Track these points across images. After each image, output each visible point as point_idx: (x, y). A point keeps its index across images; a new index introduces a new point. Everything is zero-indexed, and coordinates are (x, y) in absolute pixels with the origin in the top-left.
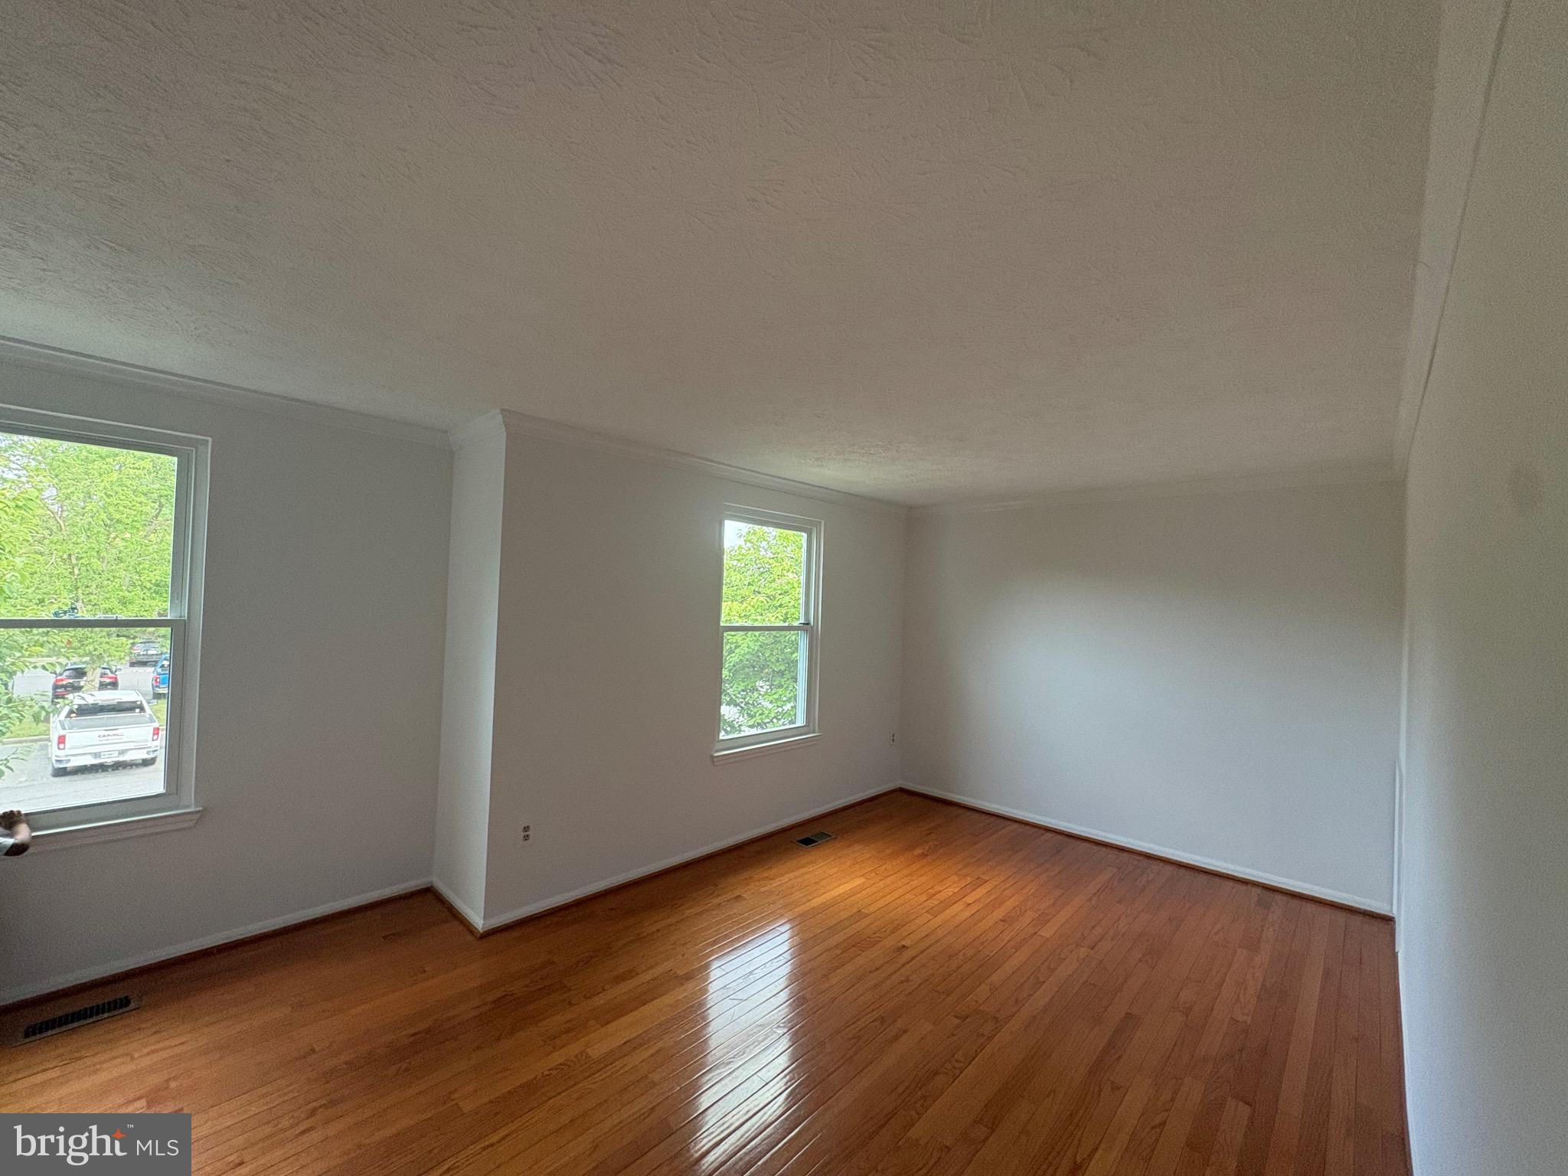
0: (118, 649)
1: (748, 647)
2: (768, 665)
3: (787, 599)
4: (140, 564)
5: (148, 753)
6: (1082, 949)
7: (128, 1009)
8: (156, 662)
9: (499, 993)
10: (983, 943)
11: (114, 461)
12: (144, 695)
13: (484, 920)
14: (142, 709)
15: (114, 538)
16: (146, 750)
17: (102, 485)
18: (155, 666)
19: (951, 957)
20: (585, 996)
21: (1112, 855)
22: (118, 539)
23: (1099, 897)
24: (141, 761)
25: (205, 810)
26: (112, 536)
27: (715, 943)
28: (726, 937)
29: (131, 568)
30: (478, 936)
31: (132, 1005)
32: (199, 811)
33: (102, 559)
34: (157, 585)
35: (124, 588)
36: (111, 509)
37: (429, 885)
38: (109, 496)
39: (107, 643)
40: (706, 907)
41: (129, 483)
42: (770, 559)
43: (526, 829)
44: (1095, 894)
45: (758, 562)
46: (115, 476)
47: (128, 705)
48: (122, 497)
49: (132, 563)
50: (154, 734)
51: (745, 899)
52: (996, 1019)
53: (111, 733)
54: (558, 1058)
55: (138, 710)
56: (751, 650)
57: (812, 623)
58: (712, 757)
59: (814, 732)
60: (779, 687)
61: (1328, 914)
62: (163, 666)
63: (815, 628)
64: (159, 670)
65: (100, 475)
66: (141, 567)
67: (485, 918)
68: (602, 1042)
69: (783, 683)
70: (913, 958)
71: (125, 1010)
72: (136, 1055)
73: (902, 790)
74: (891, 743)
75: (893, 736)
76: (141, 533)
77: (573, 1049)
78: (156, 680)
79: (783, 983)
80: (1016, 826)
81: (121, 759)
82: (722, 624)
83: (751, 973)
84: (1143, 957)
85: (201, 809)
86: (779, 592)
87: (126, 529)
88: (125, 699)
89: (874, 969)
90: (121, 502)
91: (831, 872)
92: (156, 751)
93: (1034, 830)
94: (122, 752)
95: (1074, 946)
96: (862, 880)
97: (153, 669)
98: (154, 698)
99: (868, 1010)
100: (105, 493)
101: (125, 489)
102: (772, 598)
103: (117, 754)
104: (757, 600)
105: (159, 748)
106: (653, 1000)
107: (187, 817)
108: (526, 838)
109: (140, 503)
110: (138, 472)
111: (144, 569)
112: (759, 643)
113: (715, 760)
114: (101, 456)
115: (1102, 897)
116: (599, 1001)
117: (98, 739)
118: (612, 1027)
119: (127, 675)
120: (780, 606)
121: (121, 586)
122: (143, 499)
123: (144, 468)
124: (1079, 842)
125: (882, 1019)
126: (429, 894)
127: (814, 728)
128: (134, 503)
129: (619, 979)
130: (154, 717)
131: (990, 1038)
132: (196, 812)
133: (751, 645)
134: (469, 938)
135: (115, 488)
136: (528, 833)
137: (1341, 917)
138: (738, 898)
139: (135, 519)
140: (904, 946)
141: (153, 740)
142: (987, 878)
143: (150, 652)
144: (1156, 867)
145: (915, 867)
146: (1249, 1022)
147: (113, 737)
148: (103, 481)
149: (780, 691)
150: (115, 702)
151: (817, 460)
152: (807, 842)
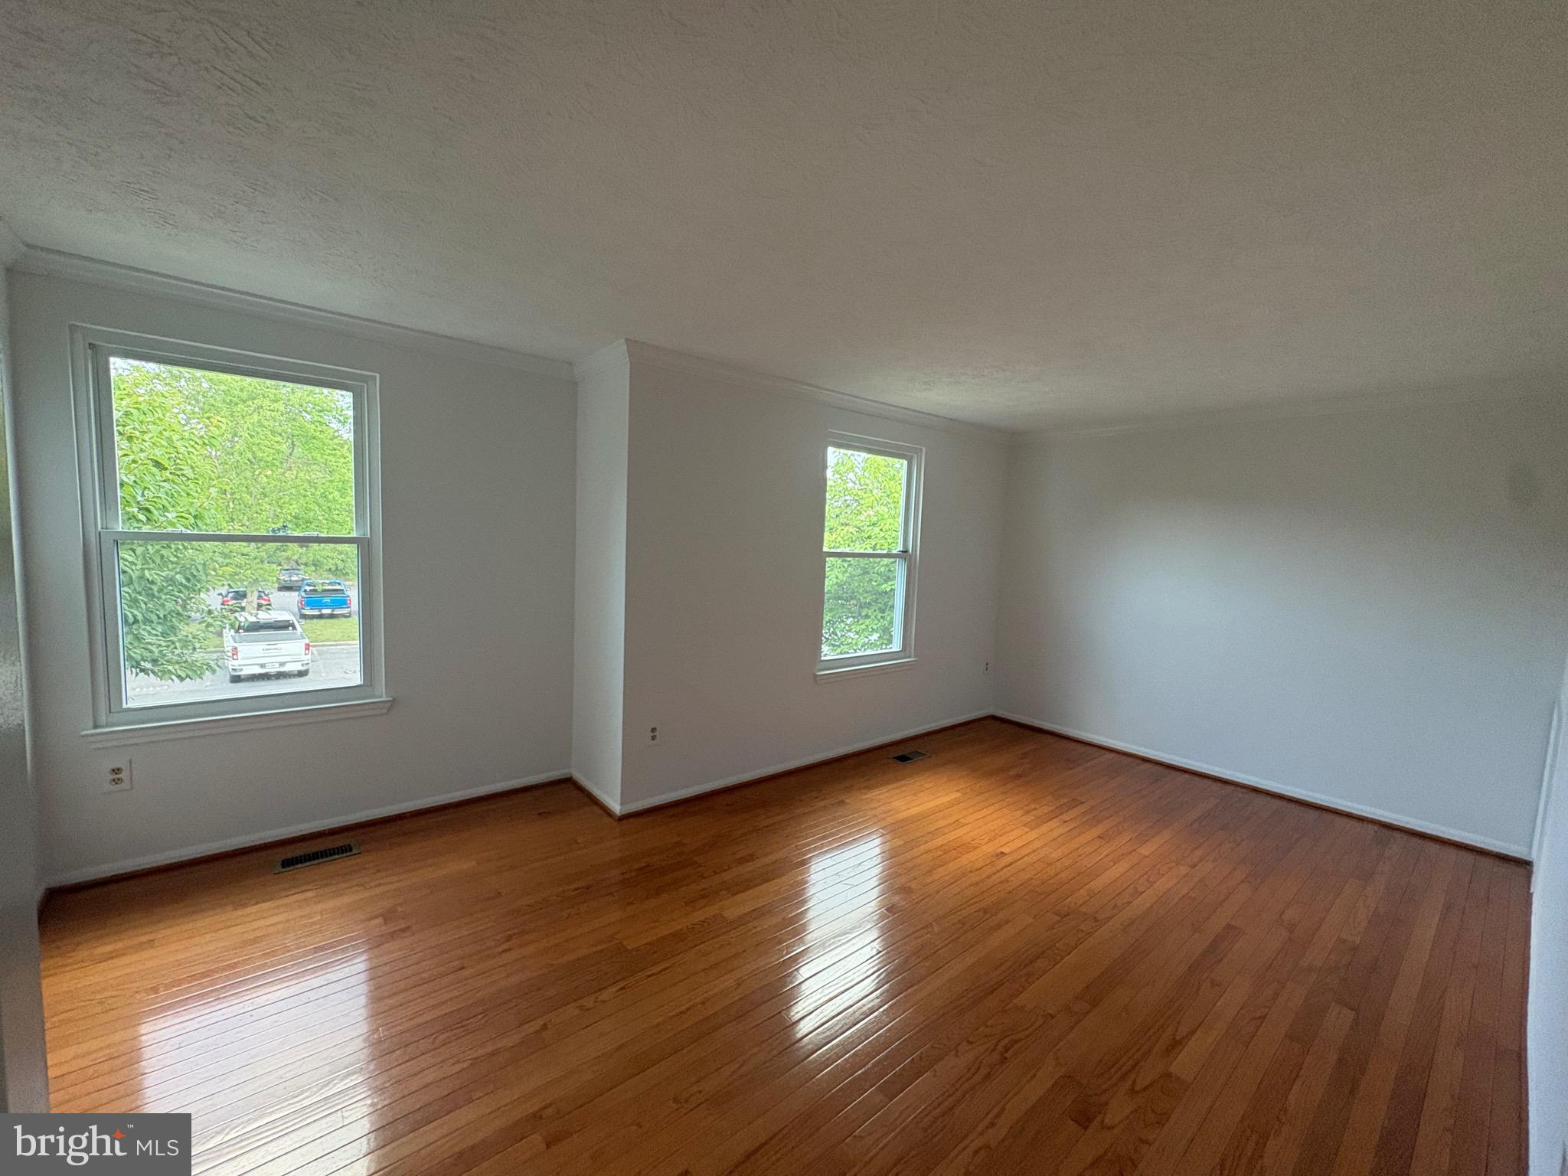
0: (271, 574)
1: (837, 578)
2: (856, 596)
3: (877, 530)
4: (281, 498)
5: (302, 665)
6: (1182, 868)
7: (352, 853)
8: (300, 587)
9: (642, 864)
10: (1080, 856)
11: (253, 403)
12: (294, 615)
13: (621, 805)
14: (294, 628)
15: (259, 475)
16: (300, 663)
17: (246, 426)
18: (299, 590)
19: (1050, 864)
20: (714, 872)
21: (1216, 786)
22: (261, 476)
23: (1201, 823)
24: (296, 672)
25: (394, 700)
26: (257, 473)
27: (824, 838)
28: (832, 835)
29: (274, 502)
30: (617, 818)
31: (355, 851)
32: (390, 701)
33: (251, 494)
34: (295, 517)
35: (270, 520)
36: (255, 448)
37: (568, 776)
38: (252, 436)
39: (261, 569)
40: (813, 808)
41: (266, 423)
42: (858, 490)
43: (654, 730)
44: (1196, 820)
45: (846, 493)
46: (256, 417)
47: (281, 624)
48: (262, 437)
49: (274, 498)
50: (306, 649)
51: (848, 804)
52: (1096, 920)
53: (272, 647)
54: (698, 916)
55: (291, 628)
56: (839, 581)
57: (910, 551)
58: (815, 676)
59: (910, 657)
60: (866, 618)
61: (1452, 854)
62: (305, 591)
63: (914, 556)
64: (303, 594)
65: (243, 417)
66: (282, 501)
67: (622, 804)
68: (734, 908)
69: (870, 614)
70: (1011, 864)
71: (349, 854)
72: (368, 887)
73: (994, 718)
74: (985, 672)
75: (987, 664)
76: (280, 470)
77: (710, 911)
78: (301, 603)
79: (874, 882)
80: (1113, 755)
81: (282, 669)
82: (825, 549)
83: (859, 864)
84: (1246, 878)
85: (391, 699)
86: (868, 524)
87: (267, 466)
88: (280, 618)
89: (975, 869)
90: (262, 442)
91: (927, 786)
92: (308, 664)
93: (1130, 759)
94: (282, 664)
95: (1174, 864)
96: (958, 795)
97: (297, 593)
98: (301, 618)
99: (972, 902)
100: (249, 434)
101: (264, 429)
102: (859, 529)
103: (278, 665)
104: (848, 531)
105: (310, 662)
106: (773, 879)
107: (381, 705)
108: (653, 738)
109: (277, 442)
110: (273, 414)
111: (284, 503)
112: (848, 574)
113: (818, 678)
114: (242, 400)
115: (1203, 823)
116: (727, 876)
117: (262, 652)
118: (739, 897)
119: (277, 597)
120: (869, 537)
121: (268, 518)
122: (279, 439)
123: (278, 410)
124: (1178, 773)
125: (985, 911)
126: (569, 782)
127: (910, 652)
128: (273, 443)
129: (742, 861)
130: (304, 635)
131: (1089, 934)
132: (387, 701)
133: (840, 576)
134: (607, 820)
135: (257, 429)
136: (652, 734)
137: (1470, 858)
138: (842, 802)
139: (274, 457)
140: (1002, 853)
141: (305, 654)
142: (1084, 800)
143: (293, 579)
144: (1260, 800)
145: (1009, 786)
146: (1358, 942)
147: (274, 651)
148: (246, 422)
149: (867, 622)
150: (272, 621)
151: (925, 383)
152: (903, 759)
